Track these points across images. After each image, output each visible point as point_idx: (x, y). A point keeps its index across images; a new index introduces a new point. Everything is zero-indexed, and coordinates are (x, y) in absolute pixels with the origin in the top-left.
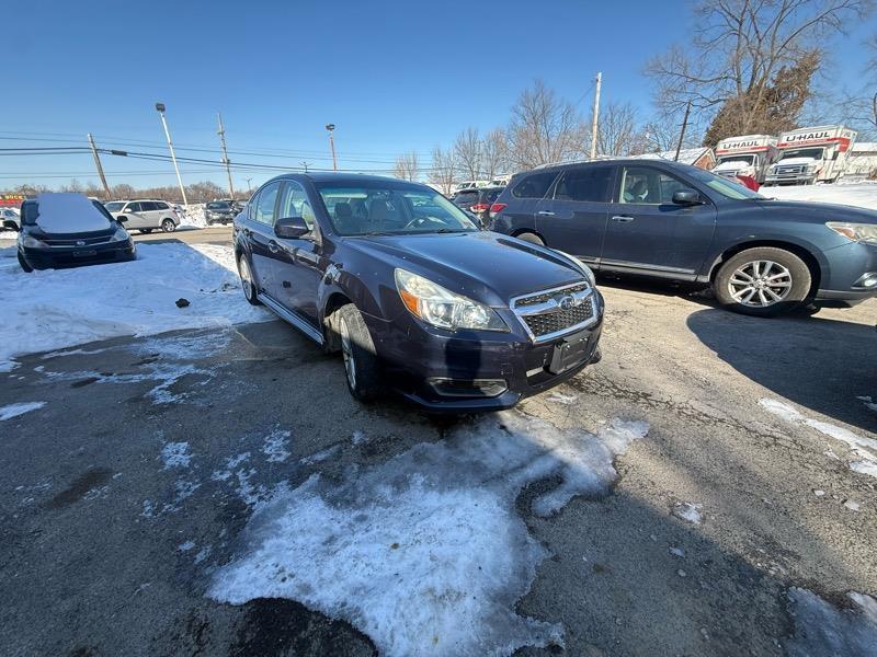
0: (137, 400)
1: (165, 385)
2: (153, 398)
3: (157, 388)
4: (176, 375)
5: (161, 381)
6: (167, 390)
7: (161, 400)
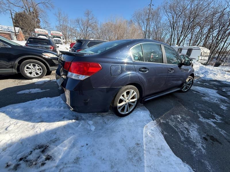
0: (226, 123)
1: (214, 120)
2: (221, 120)
3: (218, 122)
4: (207, 121)
5: (214, 123)
6: (215, 119)
7: (219, 117)
